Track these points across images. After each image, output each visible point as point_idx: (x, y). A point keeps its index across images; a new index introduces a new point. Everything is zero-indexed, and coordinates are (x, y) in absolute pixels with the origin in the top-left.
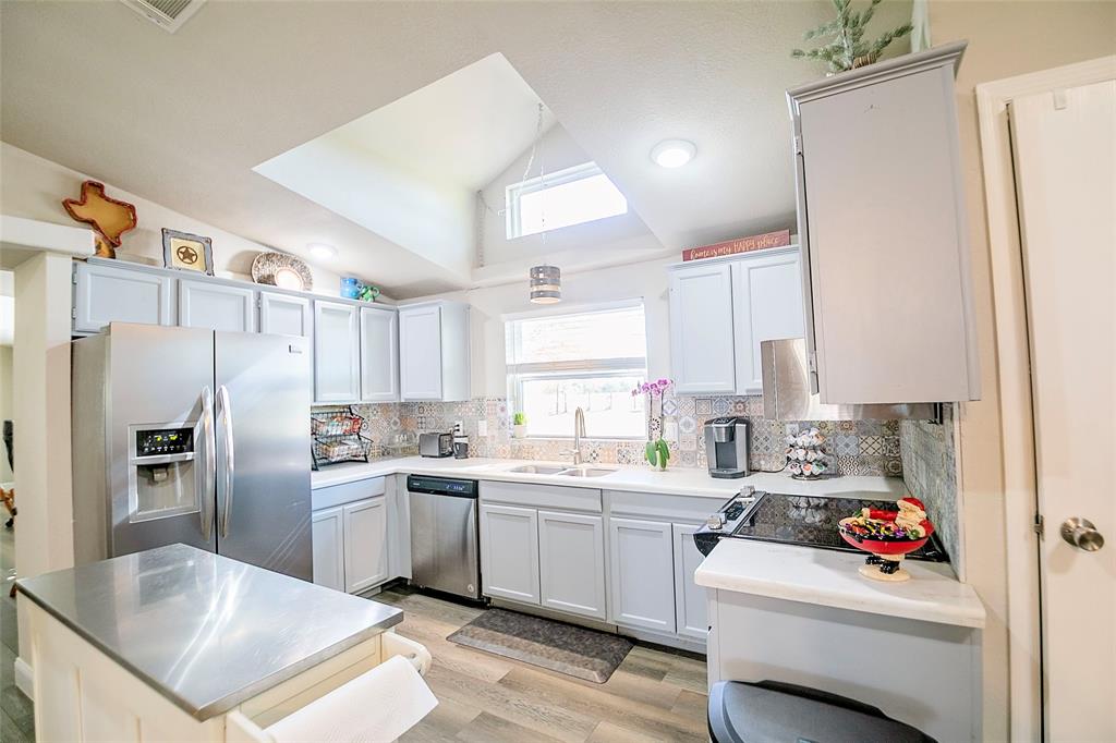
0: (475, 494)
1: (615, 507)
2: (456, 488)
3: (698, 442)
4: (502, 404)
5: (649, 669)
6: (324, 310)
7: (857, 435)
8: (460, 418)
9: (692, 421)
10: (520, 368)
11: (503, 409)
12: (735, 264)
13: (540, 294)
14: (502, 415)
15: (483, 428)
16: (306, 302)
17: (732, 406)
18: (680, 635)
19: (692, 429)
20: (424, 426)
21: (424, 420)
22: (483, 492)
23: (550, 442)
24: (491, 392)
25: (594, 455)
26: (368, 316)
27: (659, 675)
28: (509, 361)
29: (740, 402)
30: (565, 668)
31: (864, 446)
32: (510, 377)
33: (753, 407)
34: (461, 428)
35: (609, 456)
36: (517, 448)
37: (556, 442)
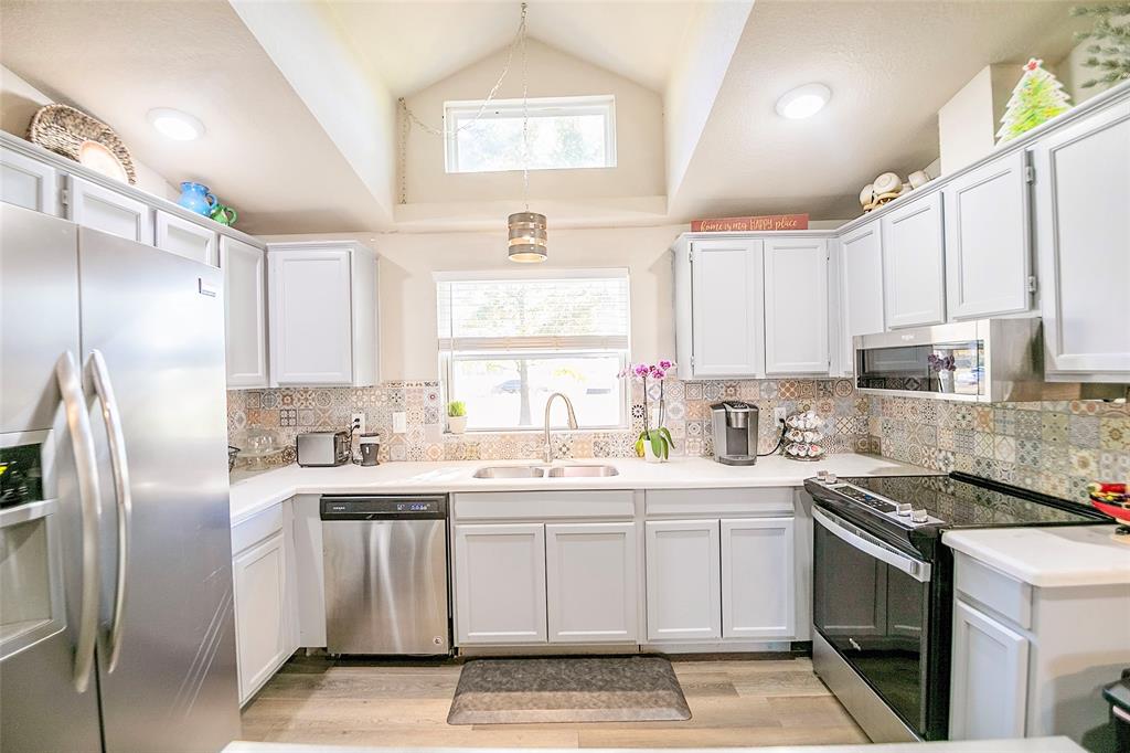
0: (444, 515)
1: (652, 509)
2: (416, 508)
3: (686, 428)
4: (432, 390)
5: (714, 685)
6: (172, 229)
7: (834, 417)
8: (360, 410)
9: (682, 407)
10: (458, 344)
11: (432, 397)
12: (768, 242)
13: (524, 249)
14: (432, 404)
15: (400, 422)
16: (144, 210)
17: (723, 391)
18: (727, 639)
19: (680, 416)
20: (292, 422)
21: (292, 414)
22: (459, 508)
23: (503, 437)
24: (412, 373)
25: (564, 449)
26: (231, 250)
27: (728, 689)
28: (443, 333)
29: (731, 386)
30: (637, 713)
31: (840, 426)
32: (444, 355)
33: (743, 390)
34: (362, 423)
35: (583, 449)
36: (454, 446)
37: (512, 437)
